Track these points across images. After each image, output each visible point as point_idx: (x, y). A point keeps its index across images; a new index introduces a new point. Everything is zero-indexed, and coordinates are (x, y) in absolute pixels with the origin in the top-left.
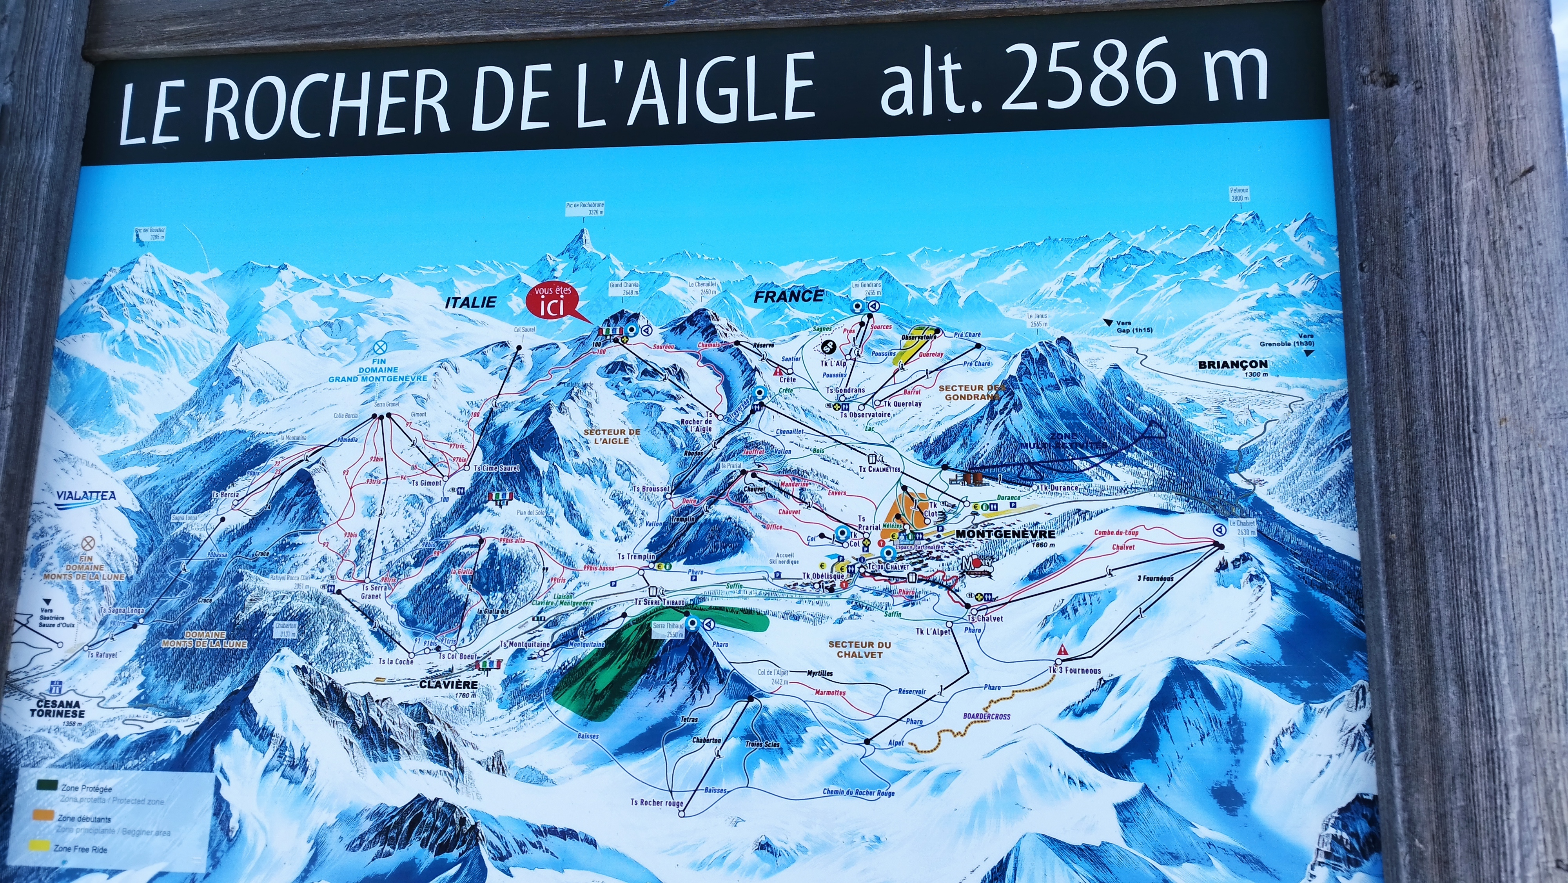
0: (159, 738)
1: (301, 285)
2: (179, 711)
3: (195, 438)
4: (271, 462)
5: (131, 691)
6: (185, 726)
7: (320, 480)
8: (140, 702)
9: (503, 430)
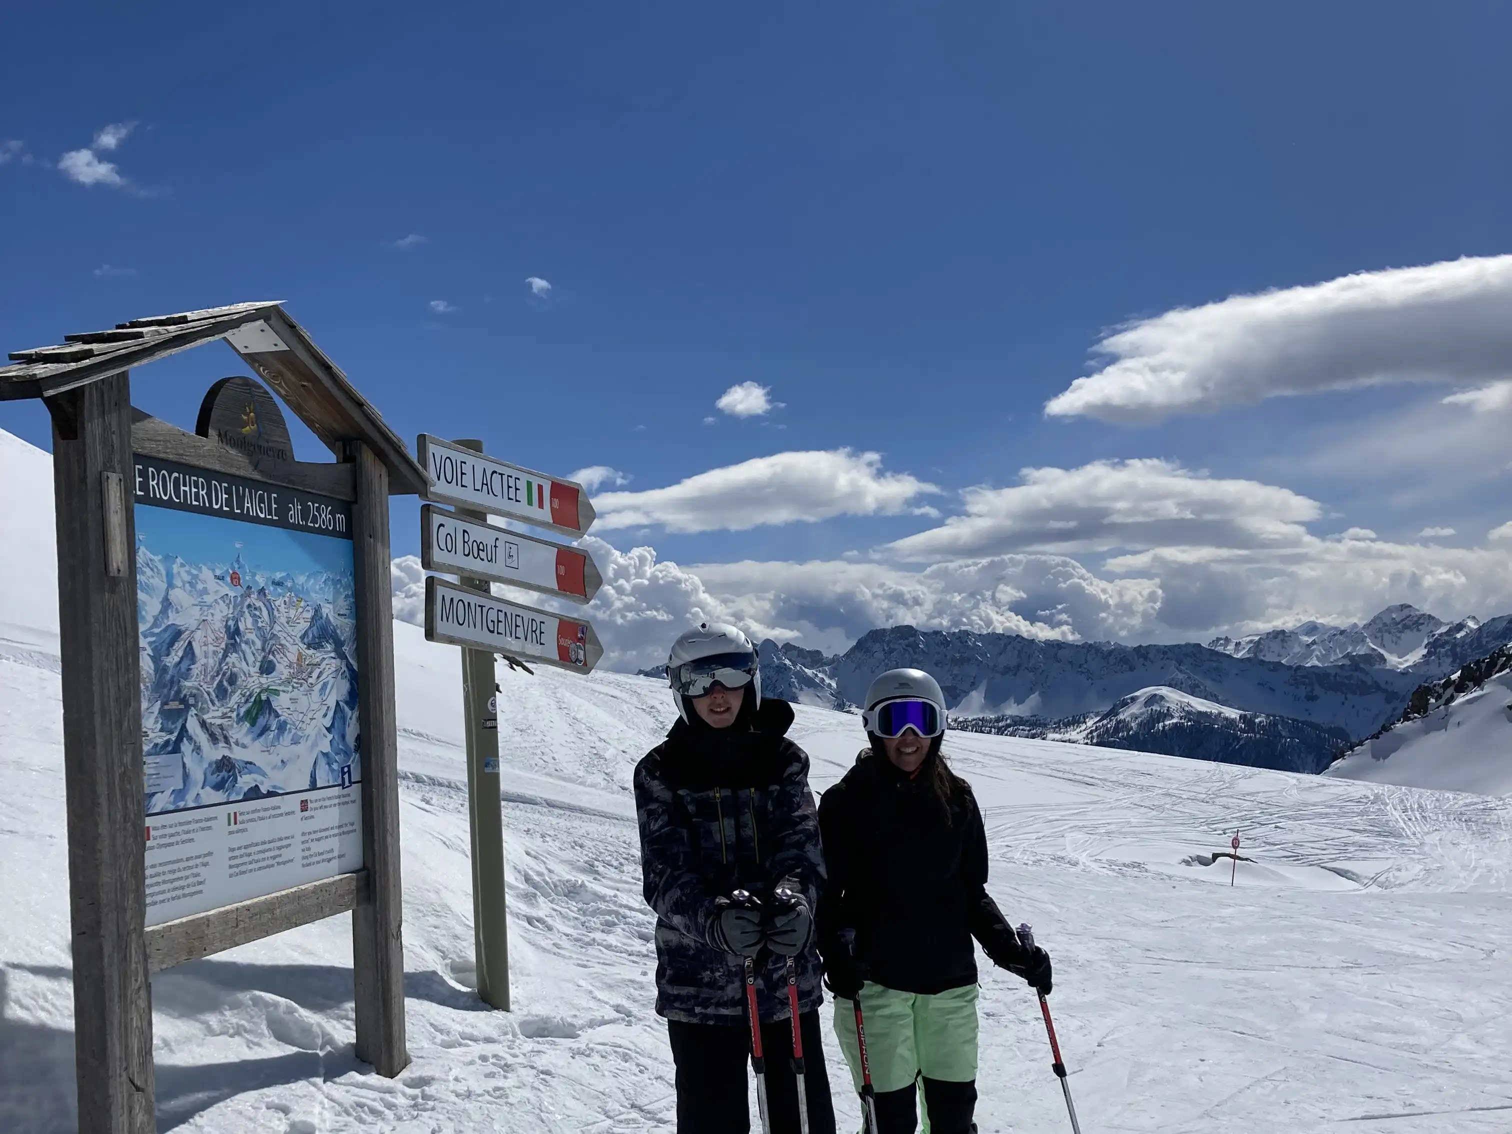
0: (167, 743)
1: (182, 565)
2: (171, 733)
3: (163, 627)
4: (183, 636)
5: (159, 726)
6: (173, 737)
7: (193, 643)
8: (161, 730)
9: (230, 627)
